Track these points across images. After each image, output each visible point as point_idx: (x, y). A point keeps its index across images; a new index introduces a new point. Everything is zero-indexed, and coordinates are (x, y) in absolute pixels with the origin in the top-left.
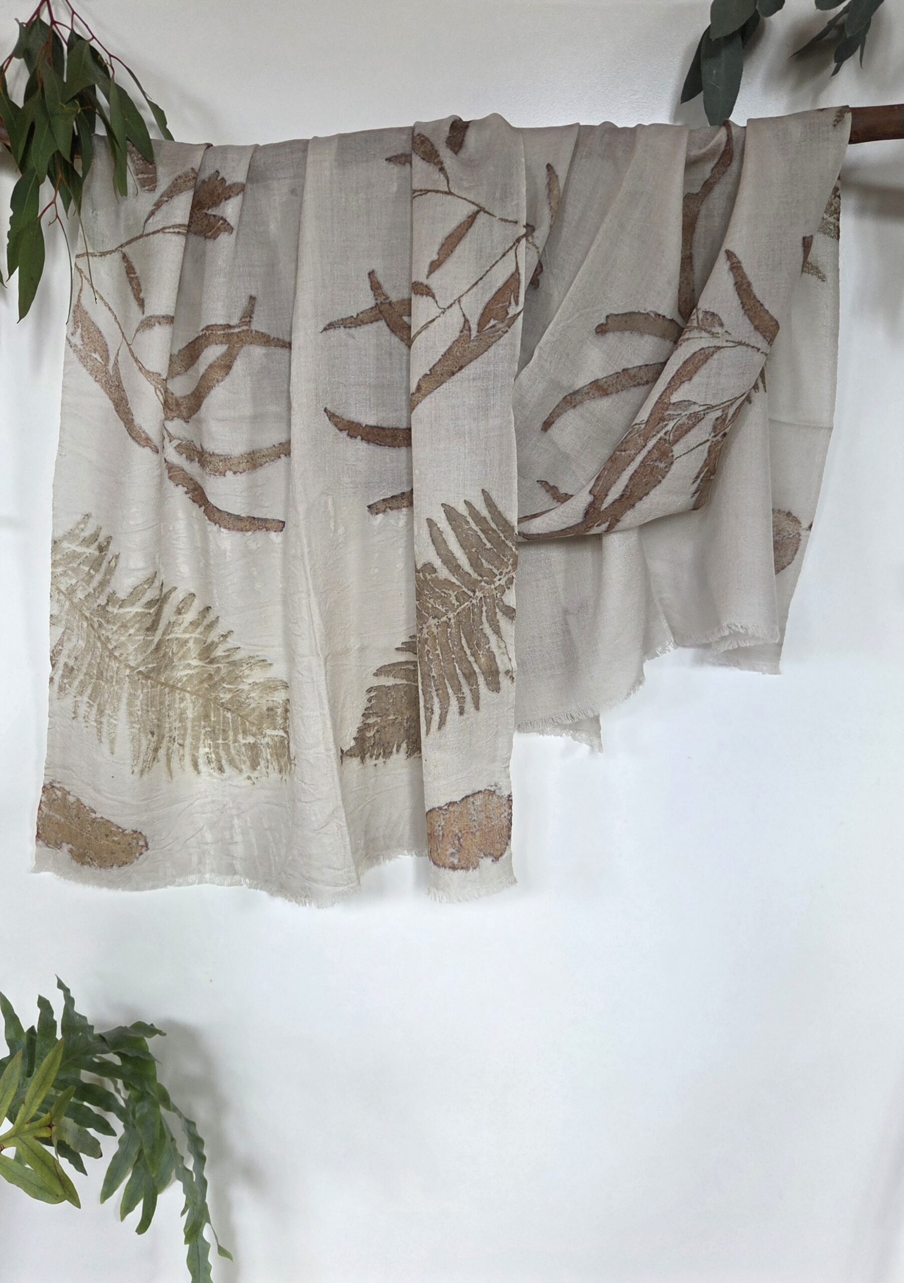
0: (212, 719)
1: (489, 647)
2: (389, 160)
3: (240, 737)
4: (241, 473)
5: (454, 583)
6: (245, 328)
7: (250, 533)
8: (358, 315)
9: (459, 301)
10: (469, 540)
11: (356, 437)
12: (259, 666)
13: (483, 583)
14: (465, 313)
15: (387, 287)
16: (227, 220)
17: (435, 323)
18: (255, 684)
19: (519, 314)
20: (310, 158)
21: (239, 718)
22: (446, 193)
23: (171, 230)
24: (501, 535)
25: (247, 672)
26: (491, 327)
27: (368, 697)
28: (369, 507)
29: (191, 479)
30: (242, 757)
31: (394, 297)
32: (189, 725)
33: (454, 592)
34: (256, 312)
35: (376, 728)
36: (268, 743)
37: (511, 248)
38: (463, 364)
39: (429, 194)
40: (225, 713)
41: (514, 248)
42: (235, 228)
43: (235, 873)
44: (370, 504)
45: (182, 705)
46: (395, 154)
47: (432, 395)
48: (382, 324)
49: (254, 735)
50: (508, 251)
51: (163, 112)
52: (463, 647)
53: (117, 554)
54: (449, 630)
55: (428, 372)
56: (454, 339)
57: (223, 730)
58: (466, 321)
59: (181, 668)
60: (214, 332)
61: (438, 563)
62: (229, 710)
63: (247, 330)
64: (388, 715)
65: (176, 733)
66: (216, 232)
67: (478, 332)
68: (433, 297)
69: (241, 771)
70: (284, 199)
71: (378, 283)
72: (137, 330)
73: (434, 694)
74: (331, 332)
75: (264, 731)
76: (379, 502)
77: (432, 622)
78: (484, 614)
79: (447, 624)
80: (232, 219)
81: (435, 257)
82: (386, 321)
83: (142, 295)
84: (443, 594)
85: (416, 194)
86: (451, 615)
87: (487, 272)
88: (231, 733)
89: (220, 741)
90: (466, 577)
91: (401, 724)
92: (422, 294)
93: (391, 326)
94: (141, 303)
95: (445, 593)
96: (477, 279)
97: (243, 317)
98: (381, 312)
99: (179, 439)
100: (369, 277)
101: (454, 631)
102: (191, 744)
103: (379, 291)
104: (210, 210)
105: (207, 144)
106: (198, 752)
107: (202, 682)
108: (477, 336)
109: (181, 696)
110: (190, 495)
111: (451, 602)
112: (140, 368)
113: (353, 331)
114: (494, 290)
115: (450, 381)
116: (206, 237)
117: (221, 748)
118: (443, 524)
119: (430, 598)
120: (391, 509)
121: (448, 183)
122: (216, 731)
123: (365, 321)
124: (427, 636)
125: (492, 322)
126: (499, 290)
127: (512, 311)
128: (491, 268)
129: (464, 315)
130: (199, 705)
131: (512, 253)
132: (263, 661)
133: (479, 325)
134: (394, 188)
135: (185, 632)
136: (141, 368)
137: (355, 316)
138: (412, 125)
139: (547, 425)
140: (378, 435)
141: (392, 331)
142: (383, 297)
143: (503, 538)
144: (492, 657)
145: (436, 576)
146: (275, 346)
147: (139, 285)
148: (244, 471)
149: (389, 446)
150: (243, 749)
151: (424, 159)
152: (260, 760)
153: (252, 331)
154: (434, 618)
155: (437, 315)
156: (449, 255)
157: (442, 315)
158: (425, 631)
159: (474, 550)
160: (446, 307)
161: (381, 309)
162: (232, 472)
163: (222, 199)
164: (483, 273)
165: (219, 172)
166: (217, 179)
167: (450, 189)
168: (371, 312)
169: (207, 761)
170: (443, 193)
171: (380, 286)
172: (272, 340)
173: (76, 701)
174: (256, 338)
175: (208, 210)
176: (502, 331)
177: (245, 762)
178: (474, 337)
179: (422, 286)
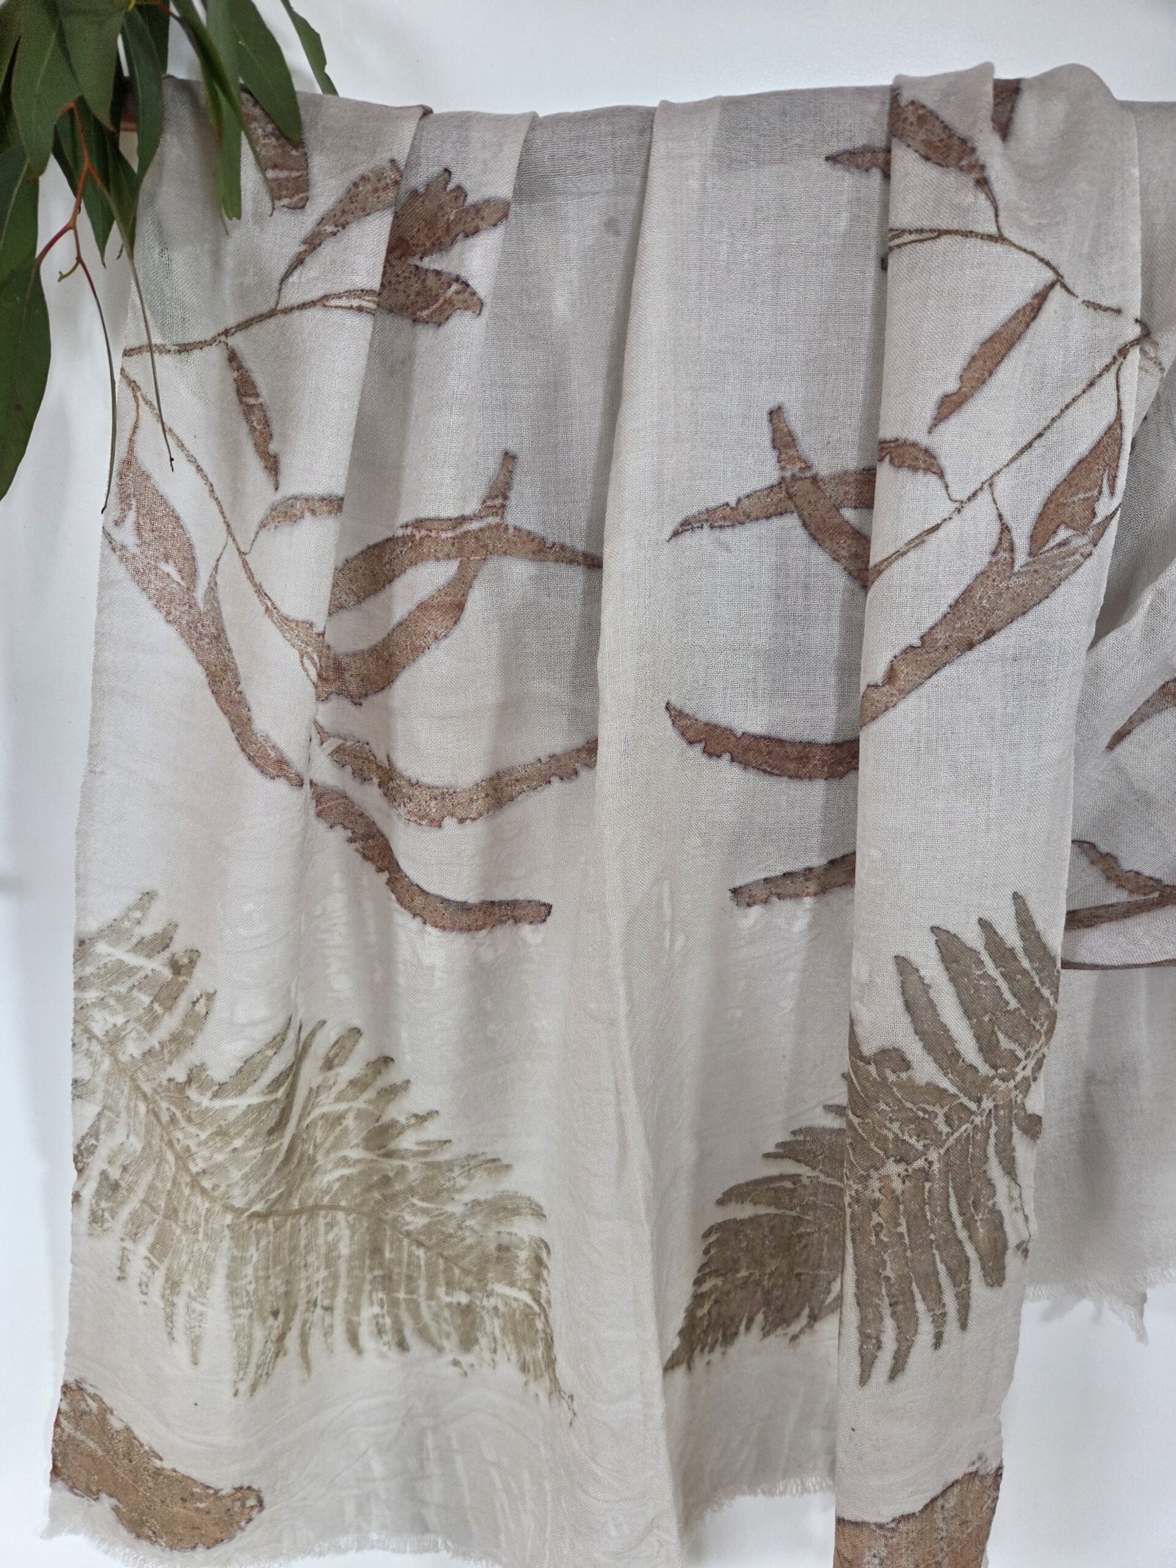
0: (388, 1255)
1: (994, 1204)
2: (833, 159)
3: (441, 1291)
4: (474, 819)
5: (946, 1090)
6: (492, 520)
7: (484, 932)
8: (739, 500)
9: (991, 485)
10: (980, 998)
11: (719, 756)
12: (485, 1169)
13: (996, 1081)
14: (1004, 512)
15: (808, 443)
16: (470, 283)
17: (941, 533)
18: (476, 1203)
19: (1114, 513)
20: (659, 150)
21: (441, 1261)
22: (991, 238)
23: (344, 302)
24: (1036, 979)
25: (461, 1182)
26: (1060, 545)
27: (703, 1246)
28: (735, 891)
29: (361, 815)
30: (445, 1326)
31: (824, 467)
32: (343, 1267)
33: (942, 1107)
34: (516, 486)
35: (713, 1297)
36: (496, 1308)
37: (1107, 368)
38: (996, 626)
39: (944, 240)
40: (414, 1248)
41: (1114, 369)
42: (488, 301)
43: (425, 1529)
44: (738, 884)
45: (330, 1237)
46: (848, 146)
47: (922, 691)
48: (792, 521)
49: (468, 1291)
50: (1100, 376)
51: (318, 35)
52: (950, 1216)
53: (211, 991)
54: (927, 1185)
55: (916, 642)
56: (978, 569)
57: (410, 1278)
58: (1005, 529)
59: (329, 1167)
60: (433, 534)
61: (914, 1049)
62: (420, 1244)
63: (498, 526)
64: (737, 1271)
65: (317, 1292)
66: (440, 310)
67: (1030, 554)
68: (941, 475)
69: (440, 1350)
70: (589, 241)
71: (790, 434)
72: (263, 525)
73: (886, 1311)
74: (687, 539)
75: (490, 1287)
76: (757, 882)
77: (893, 1168)
78: (992, 1140)
79: (925, 1174)
80: (482, 285)
81: (952, 386)
82: (800, 516)
83: (273, 447)
84: (921, 1114)
85: (907, 238)
86: (933, 1155)
87: (1053, 420)
88: (422, 1285)
89: (402, 1295)
90: (969, 1076)
91: (758, 1283)
92: (915, 469)
93: (813, 527)
94: (273, 466)
95: (925, 1111)
96: (1031, 436)
97: (488, 497)
98: (790, 496)
99: (340, 737)
100: (771, 421)
101: (936, 1186)
102: (346, 1302)
103: (791, 452)
104: (426, 260)
105: (423, 107)
106: (358, 1315)
107: (369, 1189)
108: (1027, 564)
109: (329, 1219)
110: (357, 845)
111: (935, 1130)
112: (267, 609)
113: (727, 535)
114: (1069, 462)
115: (964, 659)
116: (415, 321)
117: (403, 1306)
118: (932, 970)
119: (891, 1120)
120: (780, 896)
121: (997, 216)
122: (395, 1277)
123: (753, 515)
124: (877, 1195)
125: (1063, 534)
126: (1080, 462)
127: (1104, 508)
128: (1062, 411)
129: (1000, 516)
130: (363, 1230)
131: (1109, 379)
132: (494, 1160)
133: (1032, 538)
135: (339, 1099)
136: (271, 610)
137: (733, 503)
138: (888, 82)
139: (1119, 737)
140: (769, 753)
141: (814, 538)
142: (799, 465)
143: (1038, 984)
144: (997, 1223)
145: (909, 1078)
146: (556, 561)
147: (267, 424)
148: (480, 815)
149: (790, 777)
150: (447, 1313)
151: (927, 158)
152: (479, 1335)
153: (506, 529)
154: (897, 1162)
155: (946, 515)
156: (984, 382)
157: (955, 517)
158: (875, 1184)
159: (986, 1018)
160: (964, 498)
161: (791, 490)
162: (455, 820)
163: (457, 236)
164: (1044, 423)
165: (450, 173)
166: (445, 188)
167: (999, 228)
168: (768, 496)
169: (375, 1331)
170: (982, 238)
171: (794, 440)
172: (549, 548)
173: (124, 1249)
174: (515, 543)
175: (421, 258)
176: (1082, 555)
177: (448, 1336)
178: (1021, 567)
179: (912, 449)
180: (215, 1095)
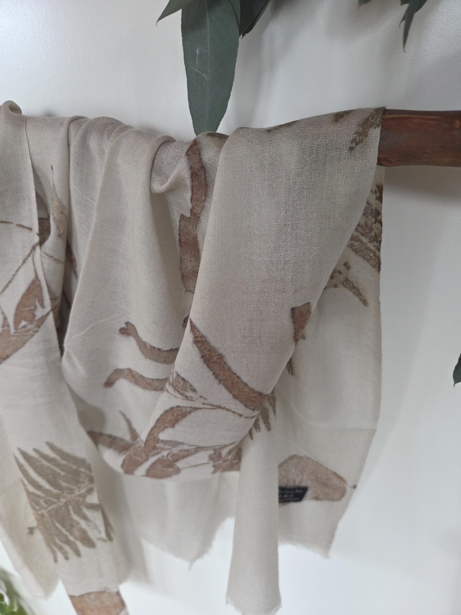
1: (81, 526)
10: (45, 471)
13: (65, 494)
14: (4, 311)
24: (73, 466)
26: (23, 327)
33: (42, 499)
37: (29, 255)
38: (9, 354)
50: (27, 258)
52: (58, 528)
54: (45, 518)
58: (5, 318)
61: (26, 482)
67: (14, 329)
78: (72, 509)
79: (43, 515)
84: (35, 499)
86: (44, 511)
87: (14, 276)
90: (49, 492)
96: (7, 282)
101: (49, 519)
111: (41, 504)
114: (21, 295)
125: (24, 322)
126: (24, 295)
127: (39, 313)
128: (16, 272)
131: (30, 259)
133: (14, 323)
139: (109, 384)
143: (76, 468)
144: (83, 531)
164: (11, 277)
176: (33, 331)
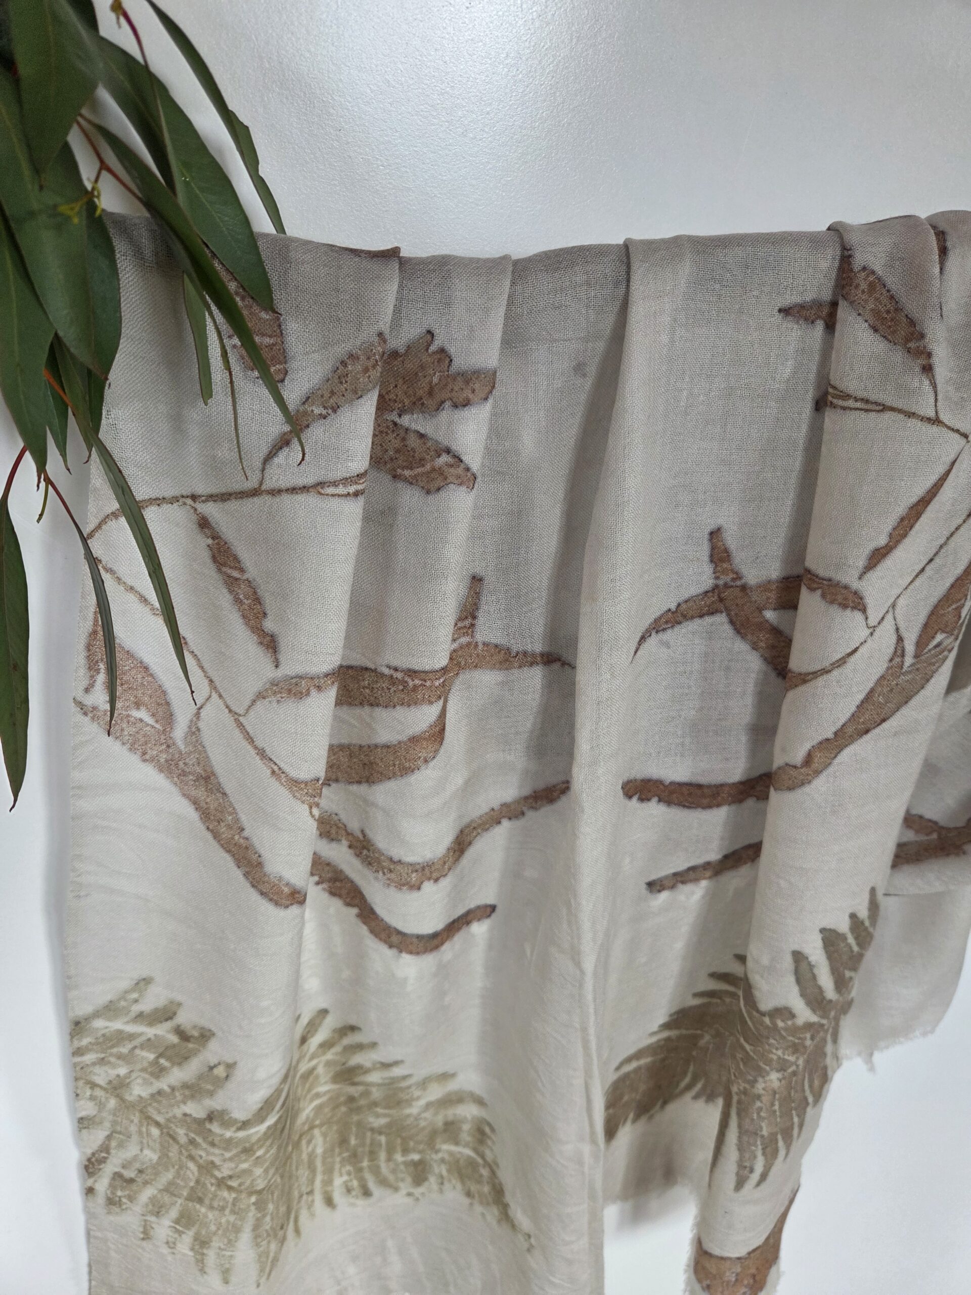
0: (353, 1143)
2: (785, 311)
3: (398, 1156)
4: (445, 875)
5: (813, 1022)
6: (464, 640)
8: (679, 605)
9: (894, 607)
10: (841, 959)
11: (649, 800)
12: (437, 1081)
14: (901, 627)
15: (742, 559)
16: (464, 458)
17: (858, 655)
18: (429, 1103)
21: (399, 1140)
22: (929, 420)
23: (341, 490)
25: (417, 1093)
28: (649, 884)
29: (330, 866)
30: (400, 1175)
31: (752, 575)
32: (319, 1162)
33: (810, 1032)
34: (483, 606)
36: (442, 1159)
39: (888, 415)
40: (376, 1136)
42: (478, 475)
44: (652, 878)
45: (310, 1149)
46: (799, 300)
47: (831, 770)
48: (721, 619)
49: (420, 1152)
53: (230, 1061)
54: (795, 1078)
55: (830, 735)
56: (879, 674)
57: (372, 1153)
58: (900, 639)
59: (308, 1103)
61: (798, 1005)
62: (381, 1133)
63: (468, 644)
65: (303, 1188)
66: (429, 476)
68: (865, 610)
69: (397, 1189)
70: (559, 385)
71: (726, 551)
72: (261, 696)
73: (759, 1153)
74: (643, 650)
75: (438, 1147)
76: (667, 876)
79: (794, 1073)
80: (474, 459)
81: (883, 542)
82: (728, 615)
83: (269, 625)
85: (851, 403)
87: (941, 547)
88: (382, 1155)
89: (365, 1164)
92: (844, 606)
93: (738, 623)
94: (271, 644)
95: (800, 1038)
96: (925, 563)
97: (460, 619)
100: (711, 540)
102: (323, 1182)
103: (725, 565)
104: (406, 418)
106: (332, 1185)
107: (337, 1107)
108: (912, 665)
109: (309, 1138)
110: (325, 885)
112: (273, 772)
113: (668, 635)
114: (950, 581)
115: (861, 742)
116: (395, 477)
117: (367, 1171)
118: (817, 955)
119: (777, 1049)
120: (684, 883)
121: (936, 399)
122: (360, 1154)
123: (689, 615)
124: (761, 1091)
125: (939, 637)
127: (965, 611)
128: (948, 539)
129: (897, 630)
130: (333, 1133)
132: (444, 1074)
134: (787, 370)
135: (312, 1058)
136: (277, 773)
137: (674, 609)
140: (688, 794)
141: (738, 631)
142: (731, 576)
145: (794, 1024)
146: (520, 666)
148: (450, 869)
150: (402, 1167)
152: (429, 1175)
153: (476, 645)
154: (778, 1070)
155: (863, 639)
156: (905, 535)
157: (869, 639)
158: (761, 1085)
159: (842, 968)
160: (876, 623)
161: (722, 595)
162: (432, 881)
163: (443, 402)
164: (934, 551)
165: (433, 335)
166: (427, 350)
167: (937, 412)
168: (702, 599)
169: (345, 1190)
170: (922, 420)
171: (728, 556)
172: (513, 657)
173: (145, 1221)
174: (484, 657)
175: (400, 416)
176: (949, 650)
177: (403, 1180)
178: (909, 667)
179: (843, 591)
180: (239, 1129)
